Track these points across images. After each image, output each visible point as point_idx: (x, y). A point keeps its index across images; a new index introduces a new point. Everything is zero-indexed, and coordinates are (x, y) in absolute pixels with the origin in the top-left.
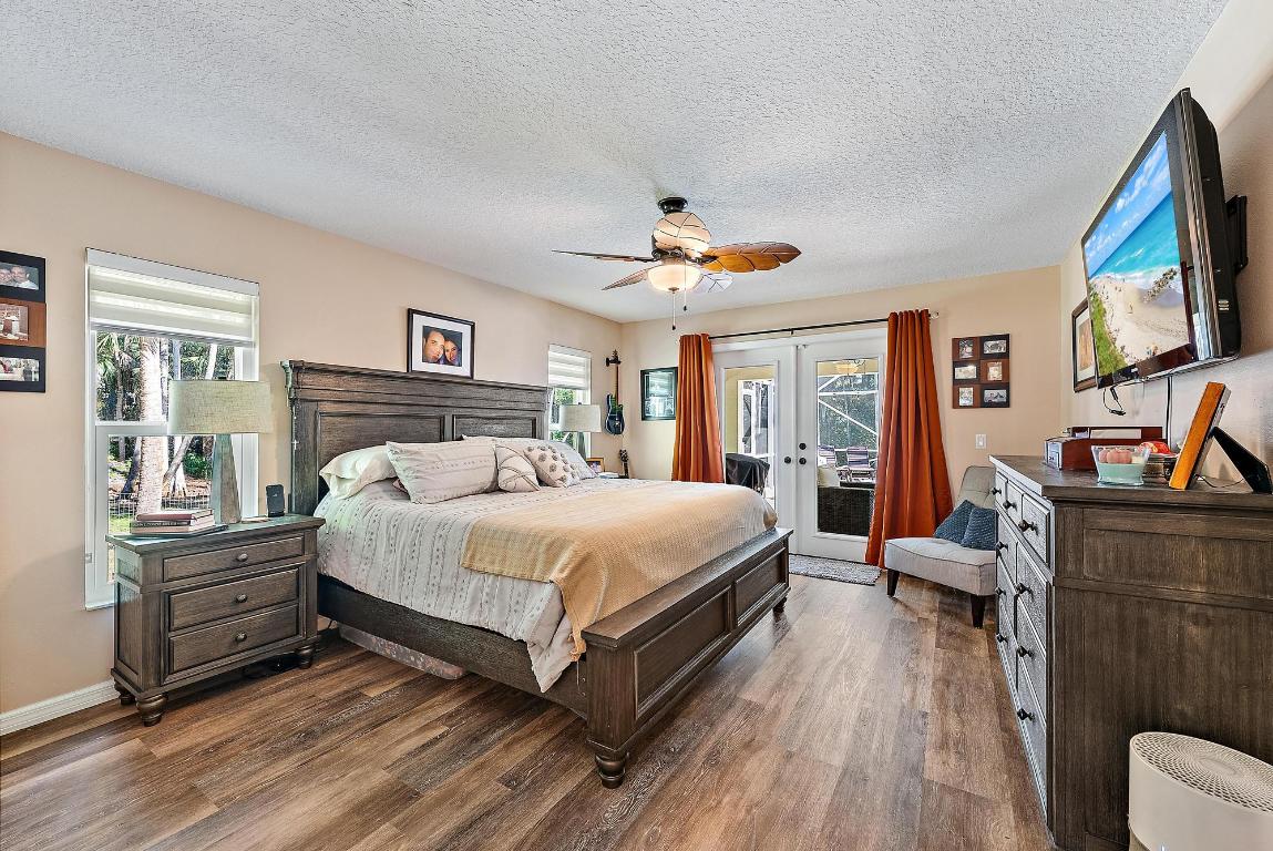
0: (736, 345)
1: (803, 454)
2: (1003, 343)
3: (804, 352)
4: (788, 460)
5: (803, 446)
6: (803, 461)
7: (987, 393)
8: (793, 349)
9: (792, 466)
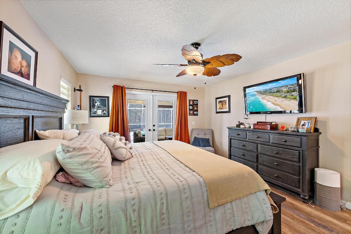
0: (134, 92)
1: (154, 128)
2: (197, 102)
3: (155, 97)
4: (150, 130)
5: (154, 126)
6: (154, 130)
7: (195, 112)
8: (152, 96)
9: (151, 132)
